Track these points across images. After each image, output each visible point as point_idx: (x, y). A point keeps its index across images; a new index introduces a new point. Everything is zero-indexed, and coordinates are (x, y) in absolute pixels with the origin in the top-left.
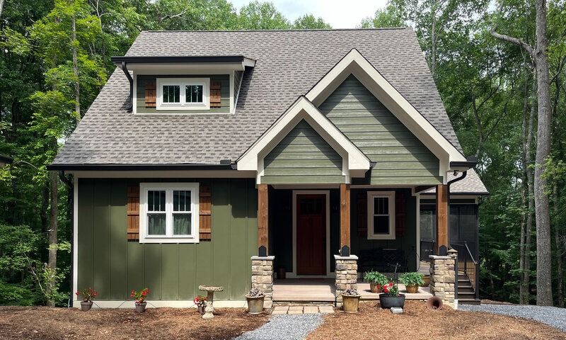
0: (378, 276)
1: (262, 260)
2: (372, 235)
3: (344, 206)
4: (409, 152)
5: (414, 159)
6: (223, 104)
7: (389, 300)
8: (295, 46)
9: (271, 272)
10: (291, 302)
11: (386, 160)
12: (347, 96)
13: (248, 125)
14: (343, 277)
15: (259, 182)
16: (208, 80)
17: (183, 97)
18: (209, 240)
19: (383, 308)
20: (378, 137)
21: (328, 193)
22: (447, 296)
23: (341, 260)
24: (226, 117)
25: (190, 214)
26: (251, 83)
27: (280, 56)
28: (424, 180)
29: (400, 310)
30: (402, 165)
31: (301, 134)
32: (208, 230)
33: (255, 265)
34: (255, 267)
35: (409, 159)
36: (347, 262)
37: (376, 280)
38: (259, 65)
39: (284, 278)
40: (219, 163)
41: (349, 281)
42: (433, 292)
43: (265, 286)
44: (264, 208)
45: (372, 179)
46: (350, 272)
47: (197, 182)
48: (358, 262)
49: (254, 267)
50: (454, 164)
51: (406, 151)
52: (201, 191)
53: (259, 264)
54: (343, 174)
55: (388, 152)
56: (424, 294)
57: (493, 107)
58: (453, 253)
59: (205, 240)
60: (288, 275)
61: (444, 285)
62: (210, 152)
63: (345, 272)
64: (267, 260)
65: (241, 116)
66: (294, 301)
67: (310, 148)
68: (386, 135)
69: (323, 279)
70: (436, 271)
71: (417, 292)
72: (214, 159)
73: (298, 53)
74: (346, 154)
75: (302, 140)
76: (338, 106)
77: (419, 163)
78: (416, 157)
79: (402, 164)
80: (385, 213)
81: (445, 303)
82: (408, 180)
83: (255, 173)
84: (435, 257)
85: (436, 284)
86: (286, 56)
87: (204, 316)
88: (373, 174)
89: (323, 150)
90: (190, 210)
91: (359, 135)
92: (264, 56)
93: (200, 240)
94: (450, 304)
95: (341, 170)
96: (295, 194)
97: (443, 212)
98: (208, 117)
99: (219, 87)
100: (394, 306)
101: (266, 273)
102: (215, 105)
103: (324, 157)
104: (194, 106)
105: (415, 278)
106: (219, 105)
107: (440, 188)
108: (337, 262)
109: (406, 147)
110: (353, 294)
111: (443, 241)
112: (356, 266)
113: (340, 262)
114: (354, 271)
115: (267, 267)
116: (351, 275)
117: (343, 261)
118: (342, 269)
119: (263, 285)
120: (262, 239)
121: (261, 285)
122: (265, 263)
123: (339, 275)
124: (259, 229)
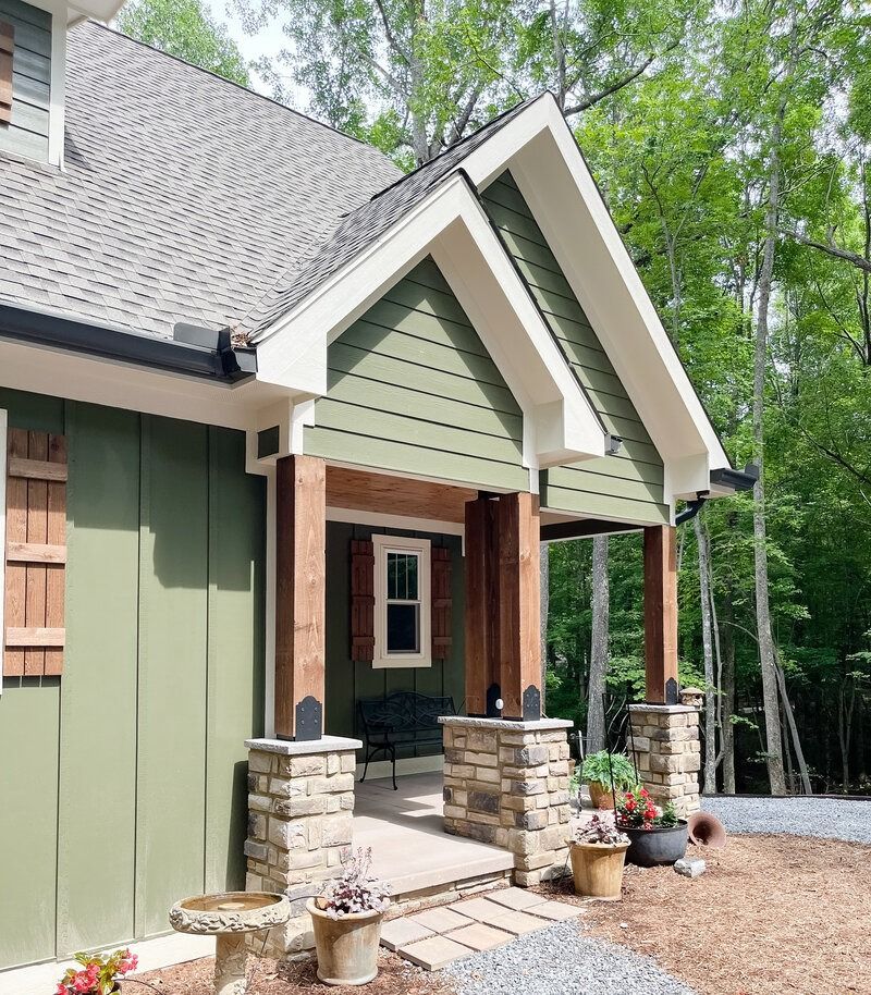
1: (324, 753)
2: (384, 658)
9: (351, 797)
14: (540, 785)
15: (297, 445)
18: (55, 680)
23: (535, 732)
31: (425, 305)
33: (303, 772)
36: (547, 737)
41: (553, 798)
47: (2, 406)
52: (15, 453)
53: (314, 772)
54: (524, 463)
59: (30, 680)
64: (339, 752)
80: (410, 598)
93: (8, 682)
95: (519, 447)
99: (6, 44)
106: (4, 114)
107: (666, 534)
111: (673, 666)
112: (566, 747)
113: (532, 737)
114: (562, 763)
115: (341, 781)
116: (556, 779)
117: (538, 737)
118: (540, 760)
119: (326, 854)
120: (306, 669)
121: (321, 852)
122: (335, 762)
123: (533, 783)
124: (297, 630)
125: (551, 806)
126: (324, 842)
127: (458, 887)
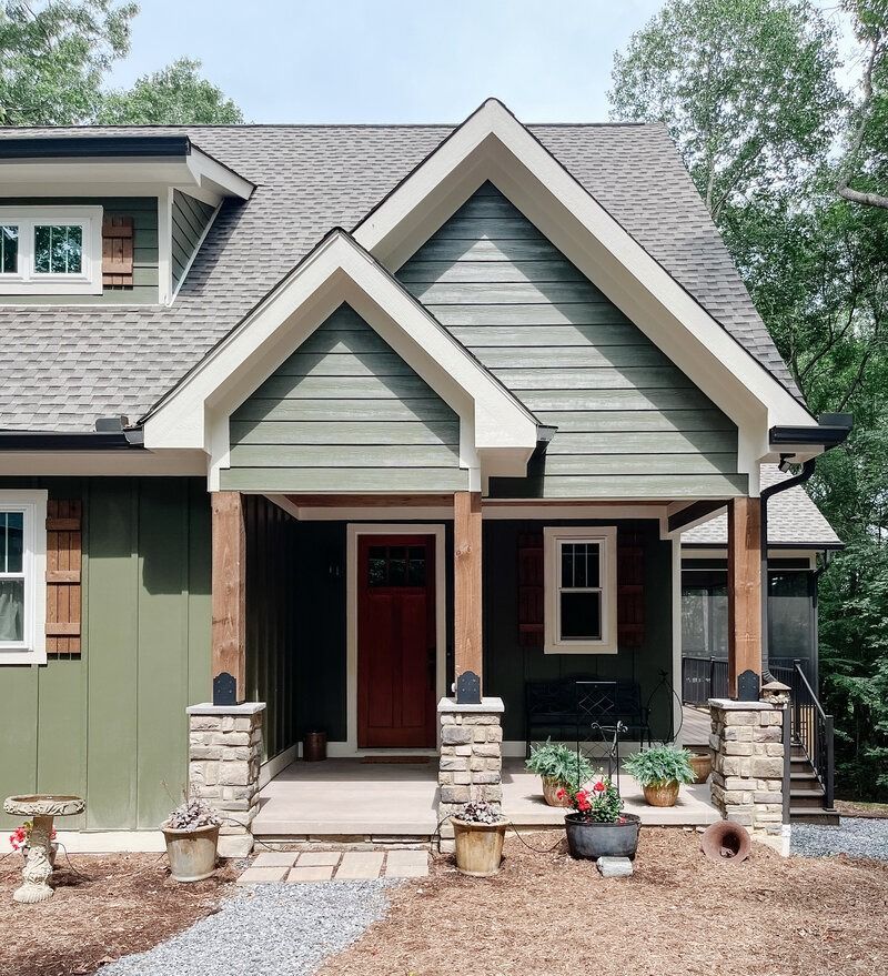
0: (563, 758)
1: (221, 716)
2: (555, 643)
3: (465, 557)
4: (651, 406)
5: (666, 424)
6: (140, 277)
7: (594, 835)
8: (361, 157)
9: (248, 750)
10: (307, 837)
11: (587, 426)
12: (479, 245)
13: (202, 334)
14: (459, 763)
15: (214, 485)
16: (99, 210)
17: (26, 259)
18: (77, 656)
19: (577, 856)
20: (565, 362)
22: (761, 817)
23: (454, 714)
24: (146, 314)
25: (21, 581)
26: (234, 236)
27: (321, 178)
28: (695, 484)
29: (626, 866)
30: (632, 443)
31: (340, 346)
32: (73, 628)
33: (199, 729)
34: (199, 735)
35: (652, 425)
36: (472, 720)
37: (560, 769)
38: (262, 196)
40: (92, 430)
41: (477, 777)
42: (721, 805)
43: (228, 793)
44: (228, 562)
45: (547, 480)
46: (481, 749)
47: (40, 487)
48: (505, 719)
49: (196, 738)
50: (781, 435)
51: (644, 403)
52: (52, 515)
53: (211, 728)
54: (463, 464)
55: (593, 406)
56: (695, 808)
57: (833, 375)
58: (777, 693)
59: (65, 656)
60: (335, 749)
61: (751, 784)
62: (79, 401)
63: (465, 750)
64: (234, 716)
65: (188, 312)
66: (316, 837)
67: (364, 386)
68: (587, 356)
69: (426, 759)
70: (730, 746)
71: (675, 803)
72: (86, 420)
73: (368, 173)
74: (469, 402)
75: (342, 362)
76: (451, 274)
77: (680, 437)
78: (670, 418)
79: (635, 437)
80: (590, 586)
81: (754, 836)
82: (649, 485)
83: (202, 457)
84: (726, 703)
85: (730, 783)
86: (338, 177)
87: (19, 894)
88: (551, 466)
89: (404, 394)
90: (19, 569)
91: (511, 356)
92: (280, 178)
93: (51, 656)
94: (770, 841)
95: (457, 451)
96: (353, 534)
97: (748, 576)
98: (95, 313)
99: (127, 232)
100: (607, 854)
101: (230, 753)
102: (117, 281)
103: (408, 414)
104: (58, 283)
105: (668, 764)
106: (127, 280)
107: (741, 508)
108: (444, 719)
109: (645, 391)
110: (486, 819)
111: (750, 657)
112: (497, 731)
113: (450, 719)
114: (491, 746)
115: (235, 737)
116: (481, 759)
117: (459, 718)
118: (458, 739)
119: (222, 791)
120: (222, 652)
121: (217, 788)
122: (228, 723)
123: (450, 759)
124: (214, 623)
125: (474, 784)
126: (220, 781)
127: (375, 840)
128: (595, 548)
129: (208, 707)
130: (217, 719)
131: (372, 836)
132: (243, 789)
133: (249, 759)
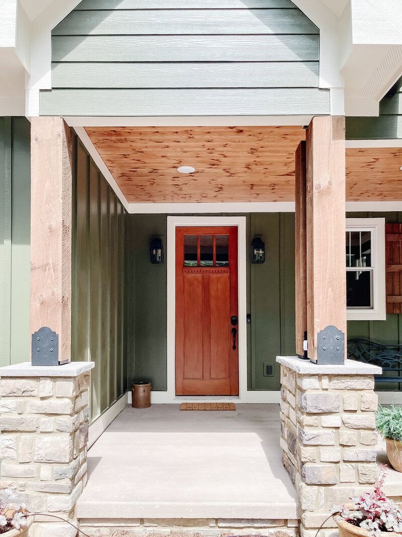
1: (37, 378)
3: (325, 192)
10: (142, 521)
14: (327, 437)
21: (241, 224)
23: (320, 376)
33: (12, 395)
34: (12, 403)
36: (341, 383)
39: (148, 404)
41: (350, 454)
43: (46, 472)
46: (352, 419)
49: (8, 404)
53: (25, 393)
54: (322, 84)
60: (157, 397)
63: (334, 420)
66: (151, 520)
69: (230, 407)
80: (363, 266)
89: (254, 4)
101: (49, 423)
112: (372, 397)
113: (314, 382)
114: (365, 415)
115: (54, 404)
116: (353, 431)
117: (325, 381)
118: (325, 408)
119: (39, 471)
120: (42, 303)
121: (32, 467)
122: (46, 387)
123: (315, 432)
124: (33, 269)
125: (345, 461)
126: (35, 458)
127: (221, 525)
128: (367, 235)
129: (26, 367)
130: (32, 383)
131: (217, 520)
132: (65, 467)
133: (71, 430)
